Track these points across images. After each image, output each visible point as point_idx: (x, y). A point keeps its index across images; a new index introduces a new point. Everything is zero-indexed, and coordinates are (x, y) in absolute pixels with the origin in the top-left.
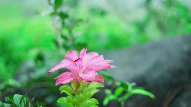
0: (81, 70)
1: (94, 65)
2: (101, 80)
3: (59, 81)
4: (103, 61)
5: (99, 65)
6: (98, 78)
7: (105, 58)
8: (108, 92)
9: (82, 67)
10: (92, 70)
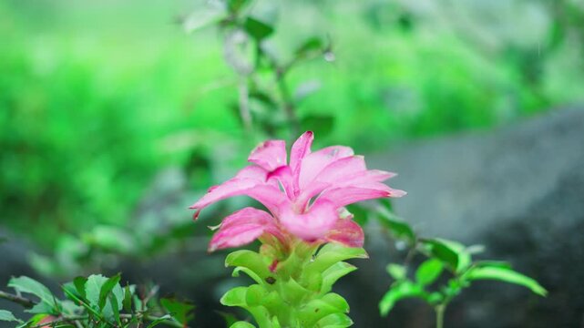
0: (295, 201)
1: (334, 187)
2: (356, 235)
3: (222, 236)
4: (363, 174)
5: (350, 187)
6: (345, 230)
7: (370, 167)
8: (397, 271)
9: (297, 193)
10: (325, 204)
